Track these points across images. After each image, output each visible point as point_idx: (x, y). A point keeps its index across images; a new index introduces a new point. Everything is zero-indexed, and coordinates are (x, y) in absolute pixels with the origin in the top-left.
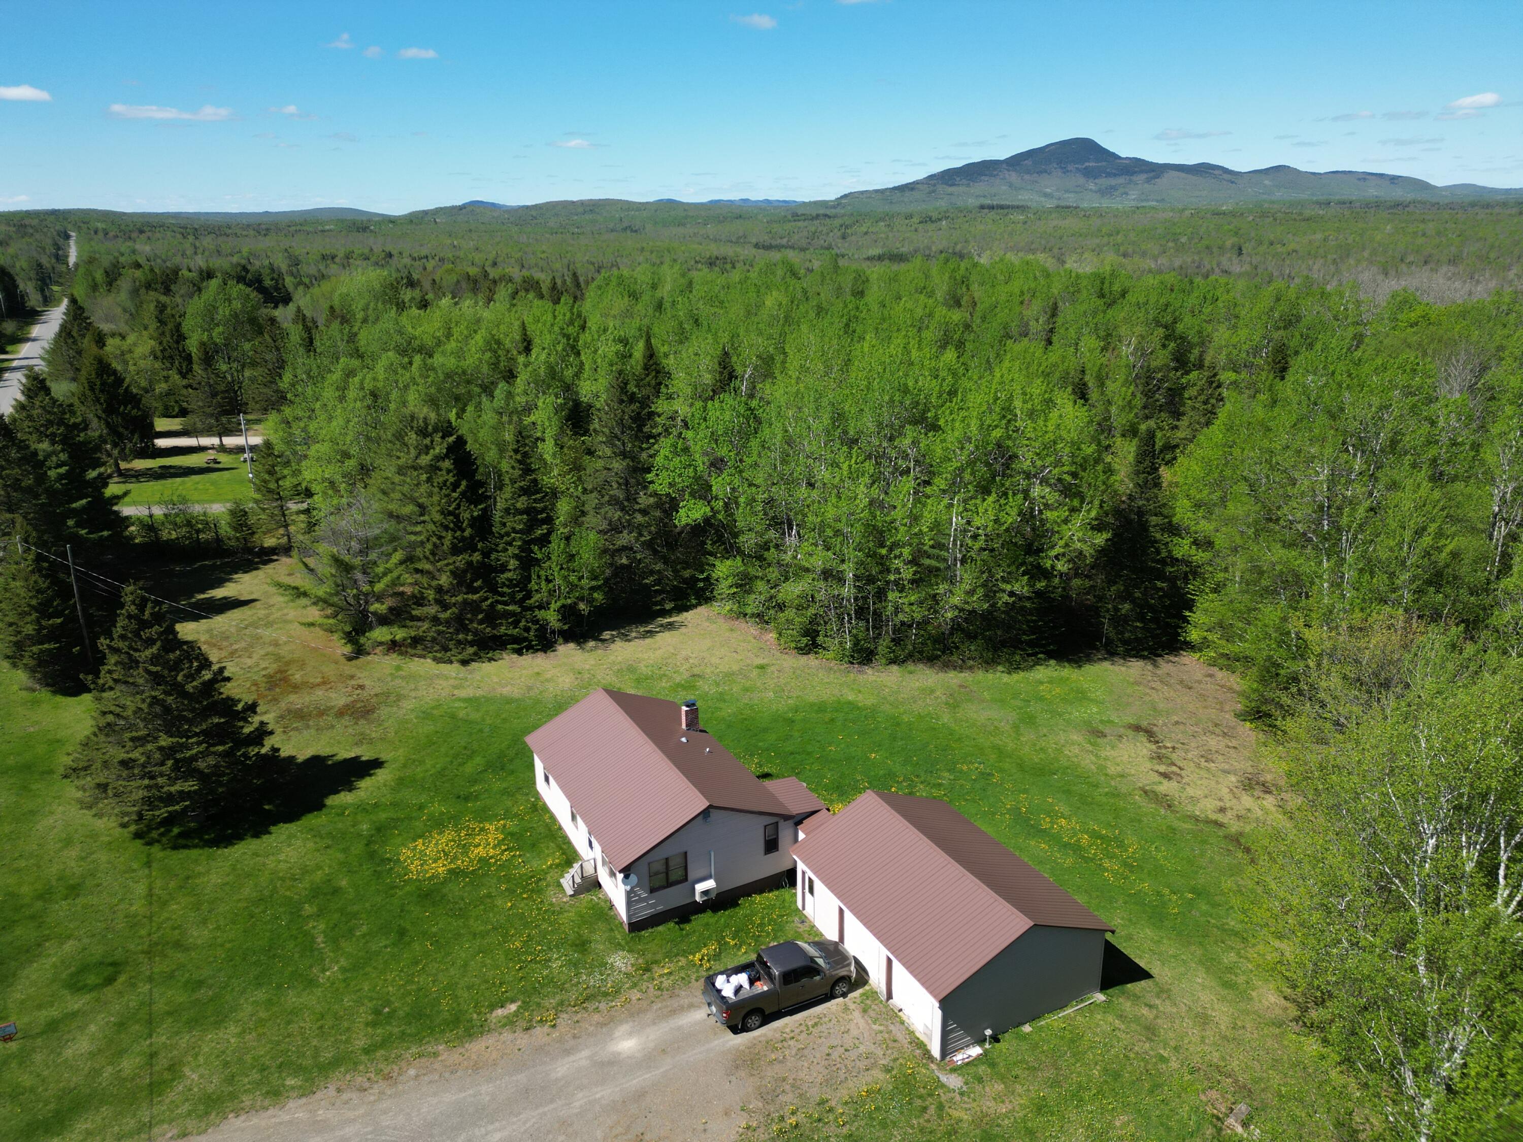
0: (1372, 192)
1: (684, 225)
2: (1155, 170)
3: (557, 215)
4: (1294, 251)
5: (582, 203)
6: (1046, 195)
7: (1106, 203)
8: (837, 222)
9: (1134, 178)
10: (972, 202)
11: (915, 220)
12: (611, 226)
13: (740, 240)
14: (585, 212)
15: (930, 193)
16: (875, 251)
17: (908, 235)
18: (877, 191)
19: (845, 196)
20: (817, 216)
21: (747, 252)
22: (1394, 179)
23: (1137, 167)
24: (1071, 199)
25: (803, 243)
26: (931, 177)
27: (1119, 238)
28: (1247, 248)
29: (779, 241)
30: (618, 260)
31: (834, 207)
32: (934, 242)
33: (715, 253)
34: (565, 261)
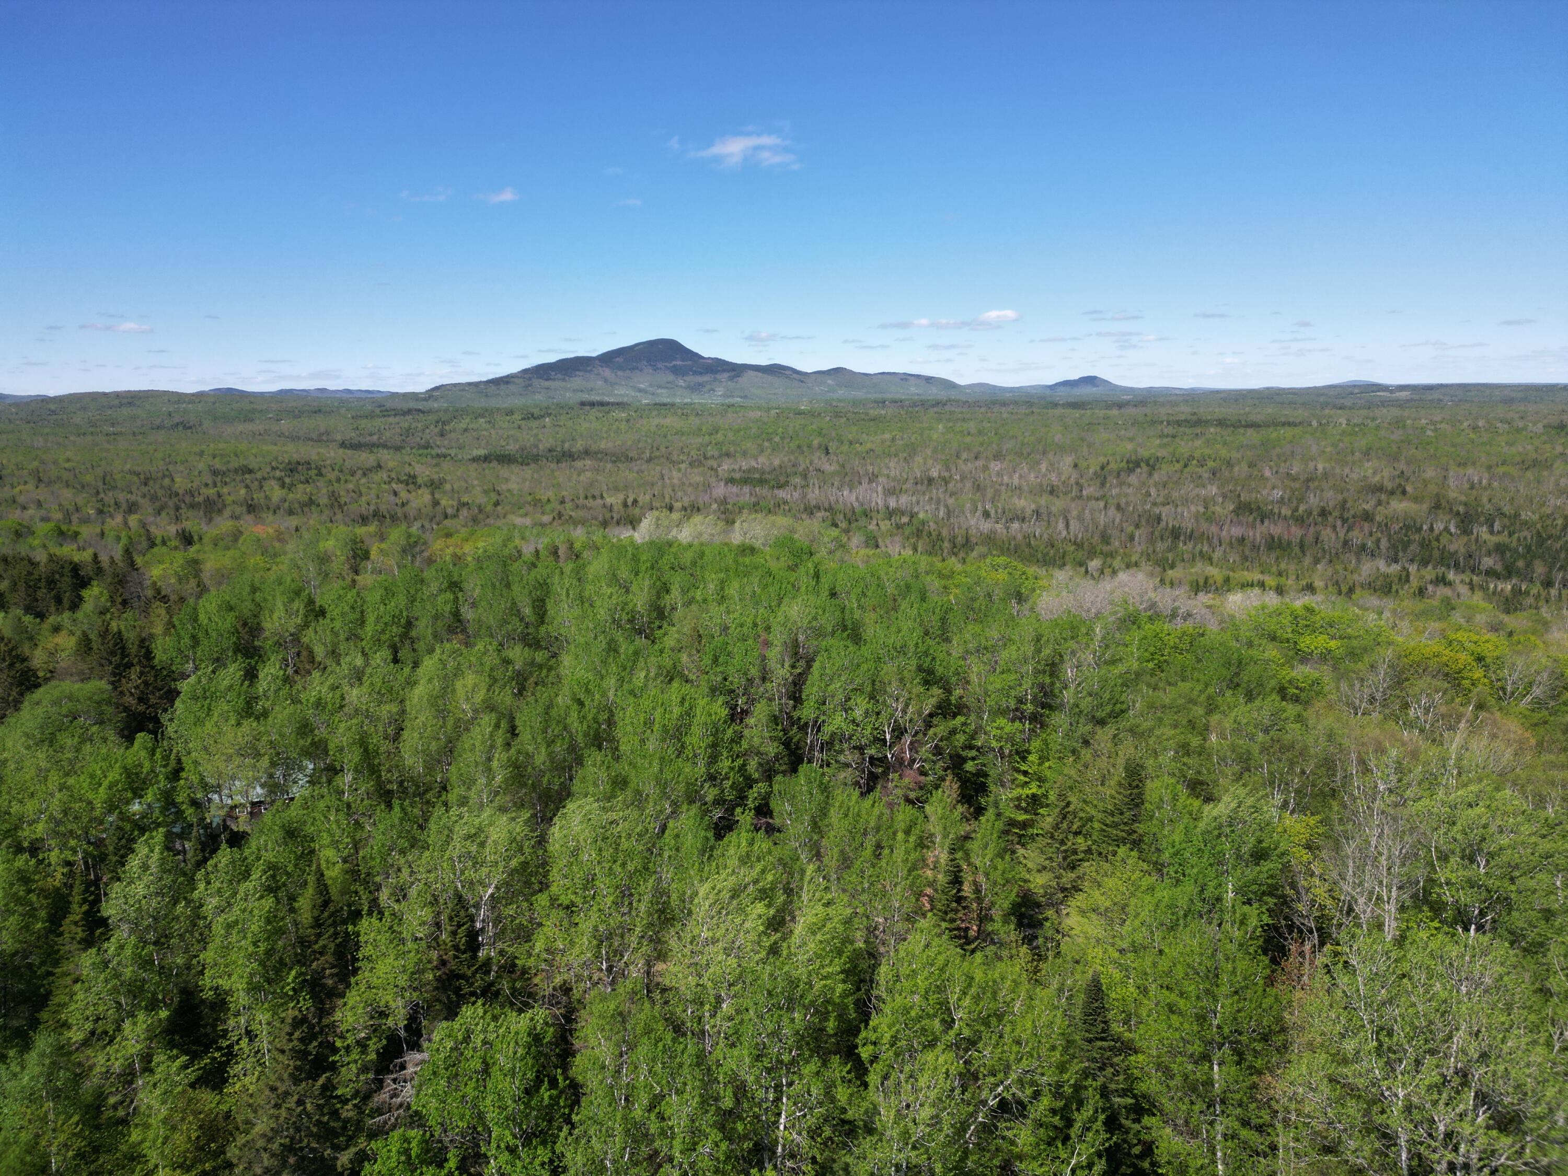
0: (914, 390)
1: (252, 420)
2: (736, 370)
3: (84, 409)
4: (872, 450)
5: (117, 395)
6: (640, 390)
7: (697, 399)
8: (432, 418)
9: (718, 376)
10: (572, 398)
11: (517, 416)
12: (158, 422)
13: (322, 438)
14: (121, 405)
15: (526, 387)
16: (482, 452)
17: (512, 432)
18: (470, 384)
19: (437, 388)
20: (409, 412)
21: (332, 454)
22: (929, 380)
23: (718, 367)
24: (664, 397)
25: (397, 440)
26: (525, 371)
27: (720, 437)
28: (832, 446)
29: (368, 438)
30: (171, 468)
31: (425, 400)
32: (540, 440)
33: (296, 457)
34: (99, 472)
